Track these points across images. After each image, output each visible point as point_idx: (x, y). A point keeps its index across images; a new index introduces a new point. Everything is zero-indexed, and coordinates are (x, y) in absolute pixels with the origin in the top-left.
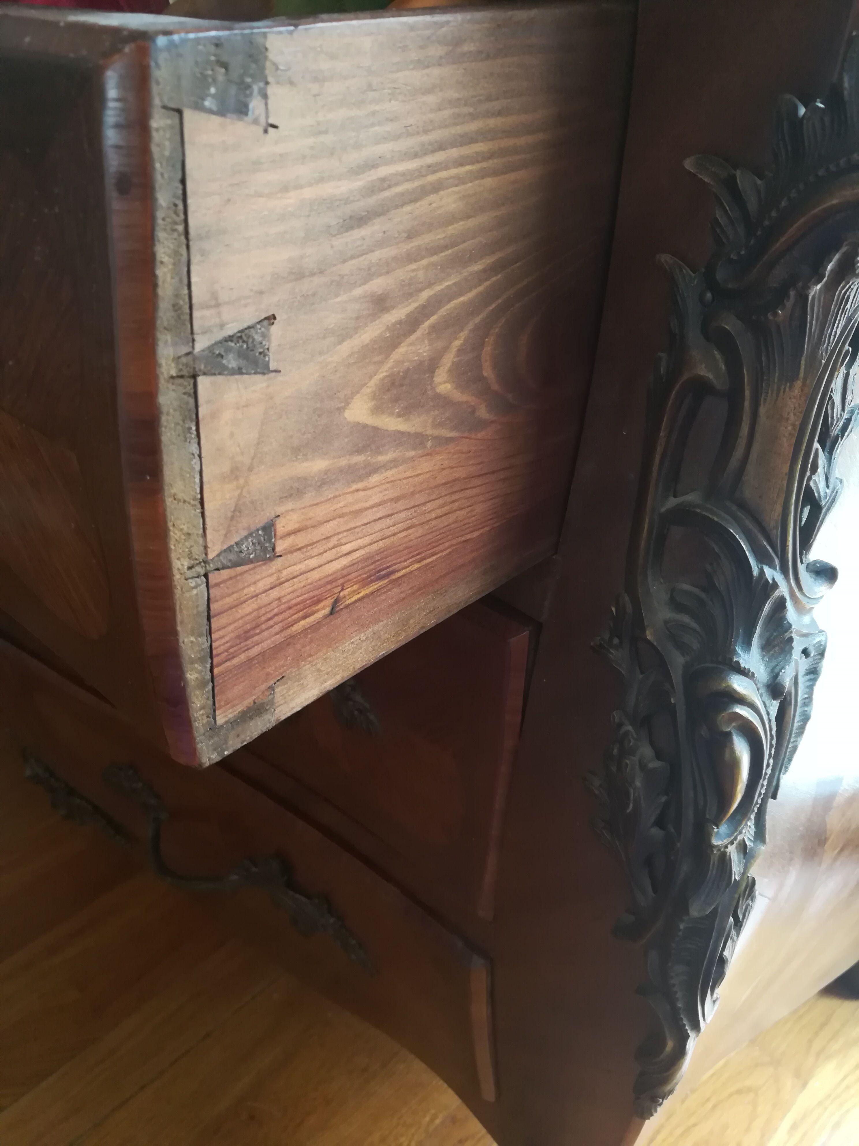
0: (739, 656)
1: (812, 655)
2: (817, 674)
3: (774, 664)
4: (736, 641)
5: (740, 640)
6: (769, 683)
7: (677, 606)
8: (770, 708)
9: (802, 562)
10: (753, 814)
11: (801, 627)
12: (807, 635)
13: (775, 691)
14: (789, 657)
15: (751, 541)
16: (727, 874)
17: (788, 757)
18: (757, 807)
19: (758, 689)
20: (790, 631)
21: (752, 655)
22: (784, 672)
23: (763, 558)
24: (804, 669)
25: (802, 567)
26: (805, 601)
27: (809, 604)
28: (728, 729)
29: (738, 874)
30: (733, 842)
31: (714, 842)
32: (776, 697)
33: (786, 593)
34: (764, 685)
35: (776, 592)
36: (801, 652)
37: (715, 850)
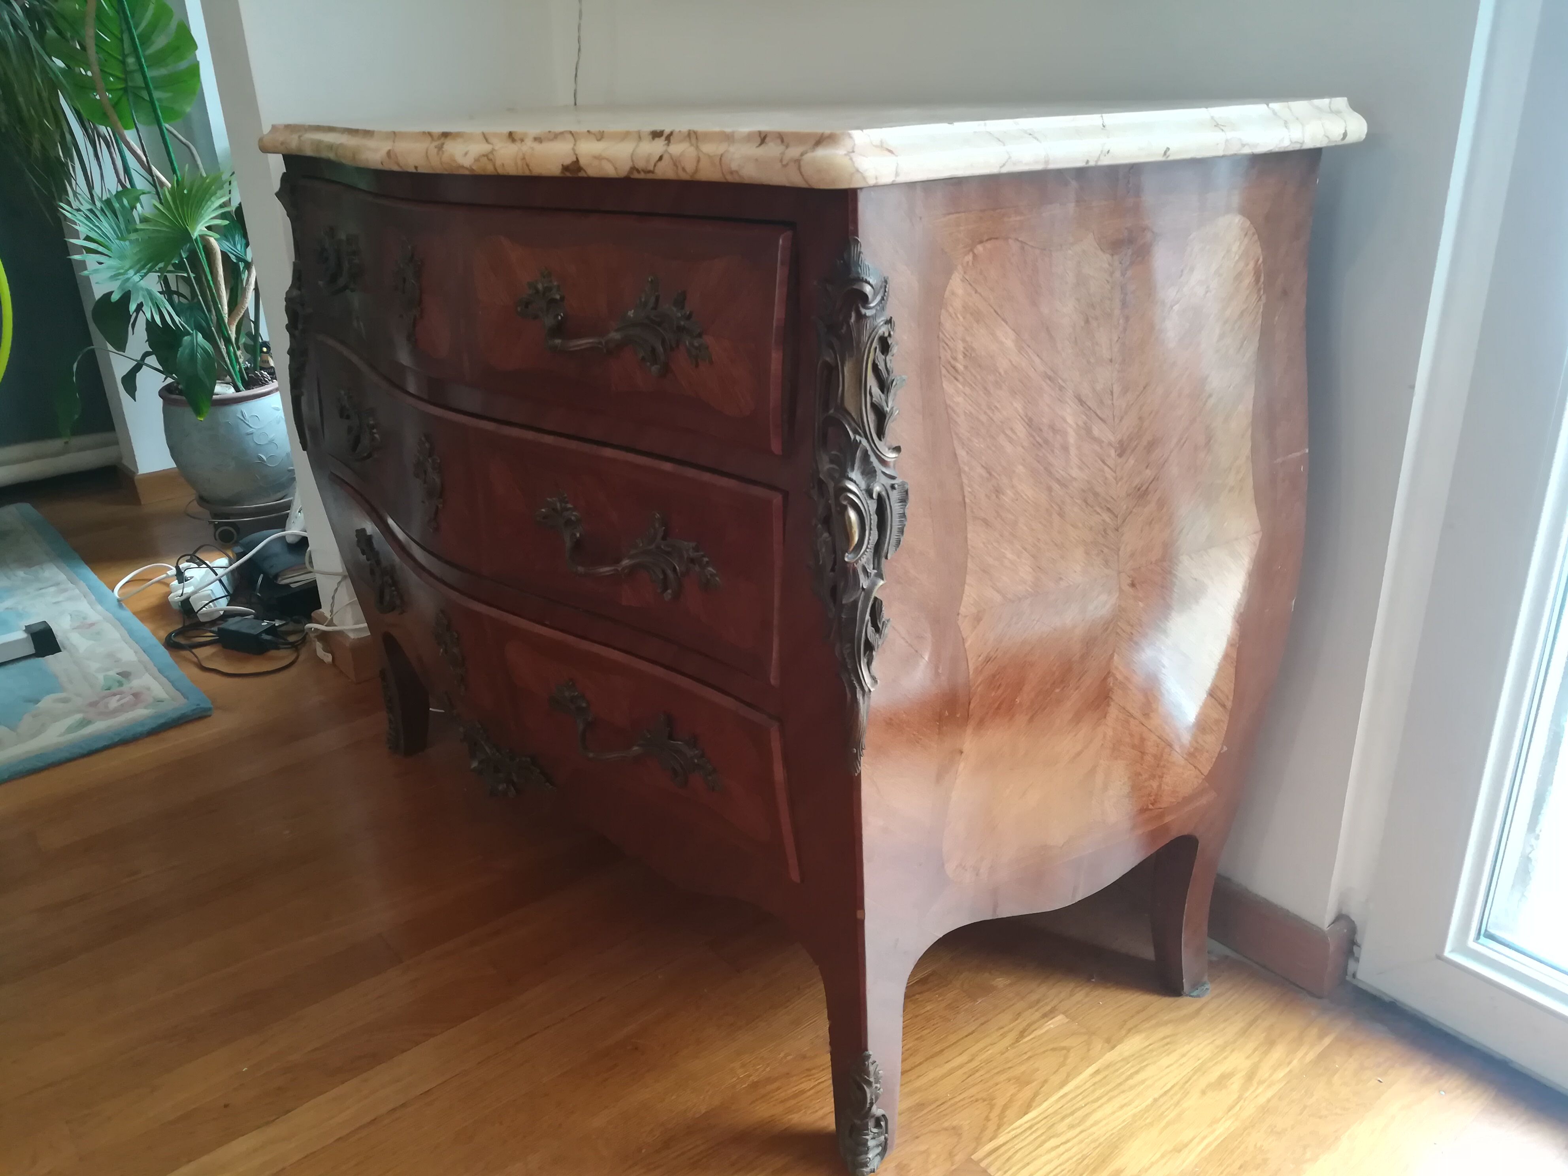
0: (848, 472)
1: (897, 489)
2: (906, 503)
3: (869, 481)
5: (849, 467)
6: (867, 489)
7: (831, 461)
8: (869, 502)
9: (880, 440)
10: (866, 553)
11: (884, 470)
12: (893, 478)
13: (869, 492)
14: (877, 480)
15: (850, 425)
16: (858, 583)
17: (893, 541)
18: (868, 550)
19: (861, 490)
20: (874, 467)
21: (856, 475)
22: (873, 485)
23: (856, 432)
24: (895, 495)
25: (880, 441)
26: (883, 457)
27: (886, 459)
28: (845, 503)
29: (865, 585)
30: (857, 562)
31: (846, 559)
32: (871, 497)
33: (868, 448)
34: (864, 490)
35: (861, 445)
36: (890, 485)
37: (848, 566)
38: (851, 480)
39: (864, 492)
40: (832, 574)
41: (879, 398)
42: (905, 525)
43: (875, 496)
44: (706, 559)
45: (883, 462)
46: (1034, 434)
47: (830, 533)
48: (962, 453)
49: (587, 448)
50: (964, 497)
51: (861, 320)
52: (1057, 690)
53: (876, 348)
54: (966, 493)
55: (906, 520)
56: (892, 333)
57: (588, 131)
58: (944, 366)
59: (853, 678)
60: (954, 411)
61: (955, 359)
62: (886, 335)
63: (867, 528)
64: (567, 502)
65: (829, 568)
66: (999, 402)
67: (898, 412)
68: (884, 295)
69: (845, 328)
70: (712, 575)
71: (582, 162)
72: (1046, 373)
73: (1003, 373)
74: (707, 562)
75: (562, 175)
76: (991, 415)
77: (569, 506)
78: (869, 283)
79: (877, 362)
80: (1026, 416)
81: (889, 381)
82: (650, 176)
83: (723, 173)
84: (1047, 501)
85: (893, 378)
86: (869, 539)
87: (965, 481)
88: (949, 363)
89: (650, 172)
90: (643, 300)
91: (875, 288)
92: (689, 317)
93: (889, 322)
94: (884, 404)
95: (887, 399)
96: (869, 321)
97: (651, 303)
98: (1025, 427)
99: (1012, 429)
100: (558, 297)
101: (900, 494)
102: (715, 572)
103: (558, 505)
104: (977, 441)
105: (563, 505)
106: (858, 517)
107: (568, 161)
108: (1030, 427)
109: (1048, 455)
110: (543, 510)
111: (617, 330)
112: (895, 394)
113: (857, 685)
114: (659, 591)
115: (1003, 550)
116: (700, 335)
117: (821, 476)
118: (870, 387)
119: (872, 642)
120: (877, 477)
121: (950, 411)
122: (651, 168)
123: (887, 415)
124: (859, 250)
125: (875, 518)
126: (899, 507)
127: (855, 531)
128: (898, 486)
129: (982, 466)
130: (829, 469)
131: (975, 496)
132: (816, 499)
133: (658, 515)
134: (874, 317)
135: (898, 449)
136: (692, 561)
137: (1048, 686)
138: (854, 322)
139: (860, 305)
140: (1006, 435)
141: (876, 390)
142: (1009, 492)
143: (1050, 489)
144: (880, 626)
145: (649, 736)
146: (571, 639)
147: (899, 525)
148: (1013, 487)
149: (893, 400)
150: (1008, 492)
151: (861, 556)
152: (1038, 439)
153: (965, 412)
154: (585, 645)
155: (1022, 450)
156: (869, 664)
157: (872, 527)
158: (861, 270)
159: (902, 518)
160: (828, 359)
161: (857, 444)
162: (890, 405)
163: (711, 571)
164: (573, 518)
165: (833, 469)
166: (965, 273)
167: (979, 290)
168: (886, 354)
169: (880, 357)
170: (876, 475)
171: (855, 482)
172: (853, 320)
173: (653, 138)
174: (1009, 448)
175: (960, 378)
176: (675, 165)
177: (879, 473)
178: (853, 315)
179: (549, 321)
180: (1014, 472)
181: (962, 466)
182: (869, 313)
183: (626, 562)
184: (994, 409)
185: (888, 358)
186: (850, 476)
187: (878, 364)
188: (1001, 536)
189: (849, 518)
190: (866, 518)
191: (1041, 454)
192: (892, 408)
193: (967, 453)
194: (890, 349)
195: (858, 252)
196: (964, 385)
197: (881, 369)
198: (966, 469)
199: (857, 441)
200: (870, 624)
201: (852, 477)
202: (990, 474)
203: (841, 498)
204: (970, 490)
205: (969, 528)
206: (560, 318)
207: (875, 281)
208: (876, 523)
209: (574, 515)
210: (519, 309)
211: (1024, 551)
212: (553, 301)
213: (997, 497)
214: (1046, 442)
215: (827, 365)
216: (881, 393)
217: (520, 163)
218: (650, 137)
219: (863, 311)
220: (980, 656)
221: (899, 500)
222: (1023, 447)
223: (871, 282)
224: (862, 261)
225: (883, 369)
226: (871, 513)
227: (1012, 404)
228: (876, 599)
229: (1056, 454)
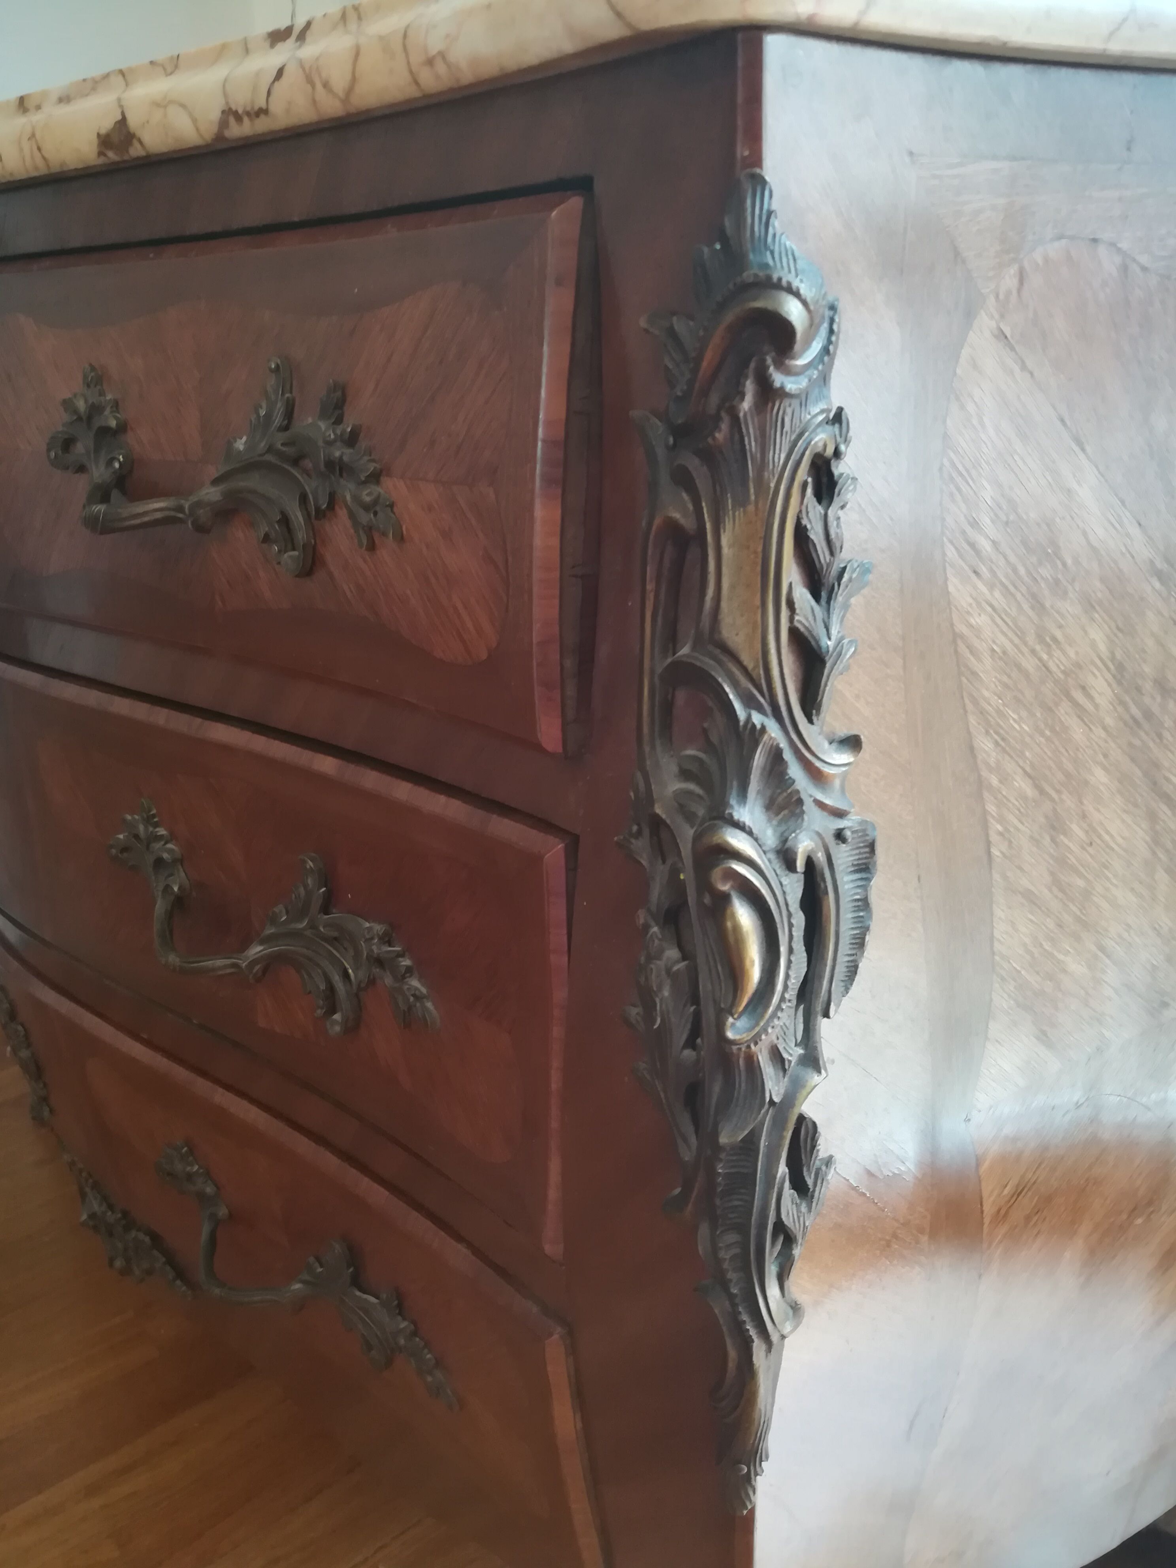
0: (732, 807)
1: (850, 840)
2: (870, 873)
3: (783, 828)
4: (732, 796)
5: (734, 793)
6: (779, 848)
7: (685, 774)
8: (785, 881)
9: (811, 721)
10: (779, 1014)
11: (820, 797)
12: (839, 814)
13: (787, 858)
14: (805, 824)
15: (735, 685)
16: (760, 1089)
17: (841, 970)
18: (784, 1006)
19: (765, 852)
20: (798, 792)
21: (752, 813)
22: (796, 837)
23: (750, 702)
24: (844, 856)
25: (809, 725)
26: (818, 764)
27: (826, 769)
28: (725, 887)
29: (777, 1095)
30: (756, 1040)
31: (730, 1035)
32: (790, 864)
33: (783, 744)
34: (771, 850)
35: (766, 737)
36: (833, 832)
37: (735, 1048)
38: (739, 826)
39: (772, 856)
40: (688, 1053)
41: (811, 618)
42: (867, 929)
43: (800, 864)
44: (406, 962)
45: (816, 775)
46: (1127, 699)
47: (680, 947)
48: (985, 745)
49: (181, 722)
50: (988, 844)
51: (770, 405)
52: (1139, 1221)
53: (804, 485)
54: (994, 838)
55: (870, 918)
56: (842, 447)
57: (152, 63)
58: (951, 542)
59: (745, 1317)
60: (970, 647)
61: (975, 524)
62: (830, 451)
63: (783, 949)
64: (156, 825)
65: (681, 1035)
66: (1060, 627)
67: (852, 650)
68: (830, 342)
69: (725, 426)
70: (418, 998)
71: (133, 122)
72: (1152, 562)
73: (1069, 562)
74: (409, 970)
75: (101, 160)
76: (1045, 657)
77: (162, 831)
78: (797, 294)
79: (805, 522)
80: (1113, 659)
81: (834, 572)
82: (262, 126)
83: (411, 72)
84: (1146, 843)
85: (842, 565)
86: (787, 976)
87: (991, 808)
88: (964, 532)
89: (263, 112)
90: (263, 412)
91: (812, 307)
92: (352, 440)
93: (838, 418)
94: (821, 632)
95: (829, 617)
96: (789, 411)
97: (278, 419)
98: (1110, 685)
99: (1083, 688)
100: (113, 423)
101: (857, 851)
102: (424, 990)
103: (141, 828)
104: (1015, 717)
105: (151, 829)
106: (759, 923)
107: (107, 124)
108: (1120, 683)
109: (1151, 745)
110: (121, 836)
111: (216, 482)
112: (846, 606)
113: (753, 1333)
114: (319, 1012)
115: (1061, 957)
116: (375, 477)
117: (658, 810)
118: (790, 586)
119: (792, 1228)
120: (806, 817)
121: (962, 648)
122: (261, 103)
123: (827, 658)
124: (766, 206)
125: (799, 920)
126: (851, 885)
127: (753, 962)
128: (853, 832)
129: (1025, 772)
130: (678, 794)
131: (1010, 842)
132: (644, 863)
133: (311, 864)
134: (803, 398)
135: (853, 743)
136: (380, 962)
137: (1124, 1216)
138: (750, 409)
139: (769, 361)
140: (1076, 704)
141: (802, 595)
142: (1076, 829)
143: (1152, 817)
144: (810, 1182)
145: (320, 1270)
146: (180, 1073)
147: (852, 928)
148: (1084, 816)
149: (842, 621)
150: (1074, 827)
151: (768, 1022)
152: (1135, 710)
153: (993, 650)
154: (201, 1086)
155: (1103, 734)
156: (782, 1278)
157: (794, 945)
158: (773, 258)
159: (862, 910)
160: (677, 515)
161: (756, 734)
162: (834, 632)
163: (416, 989)
164: (165, 856)
165: (689, 793)
166: (1002, 316)
167: (1029, 364)
168: (825, 502)
169: (814, 510)
170: (803, 812)
171: (750, 833)
172: (747, 404)
173: (272, 45)
174: (1077, 732)
175: (984, 570)
176: (310, 81)
177: (809, 806)
178: (750, 387)
179: (99, 473)
180: (1086, 783)
181: (984, 773)
182: (791, 385)
183: (256, 950)
184: (1051, 643)
185: (830, 512)
186: (736, 816)
187: (809, 527)
188: (1060, 926)
189: (737, 928)
190: (779, 926)
191: (1137, 742)
192: (839, 642)
193: (997, 744)
194: (837, 490)
195: (764, 211)
196: (991, 587)
197: (816, 541)
198: (994, 781)
199: (754, 726)
200: (787, 1184)
201: (742, 820)
202: (1042, 792)
203: (716, 874)
204: (1000, 828)
205: (999, 913)
206: (117, 465)
207: (814, 290)
208: (802, 933)
209: (169, 850)
210: (53, 454)
211: (1100, 954)
212: (104, 432)
213: (1053, 840)
214: (1148, 715)
215: (673, 529)
216: (813, 602)
217: (26, 146)
218: (267, 44)
219: (778, 379)
220: (1006, 1186)
221: (853, 865)
222: (1105, 728)
223: (802, 292)
224: (774, 235)
225: (819, 541)
226: (792, 909)
227: (1086, 632)
228: (801, 1118)
229: (1165, 741)
